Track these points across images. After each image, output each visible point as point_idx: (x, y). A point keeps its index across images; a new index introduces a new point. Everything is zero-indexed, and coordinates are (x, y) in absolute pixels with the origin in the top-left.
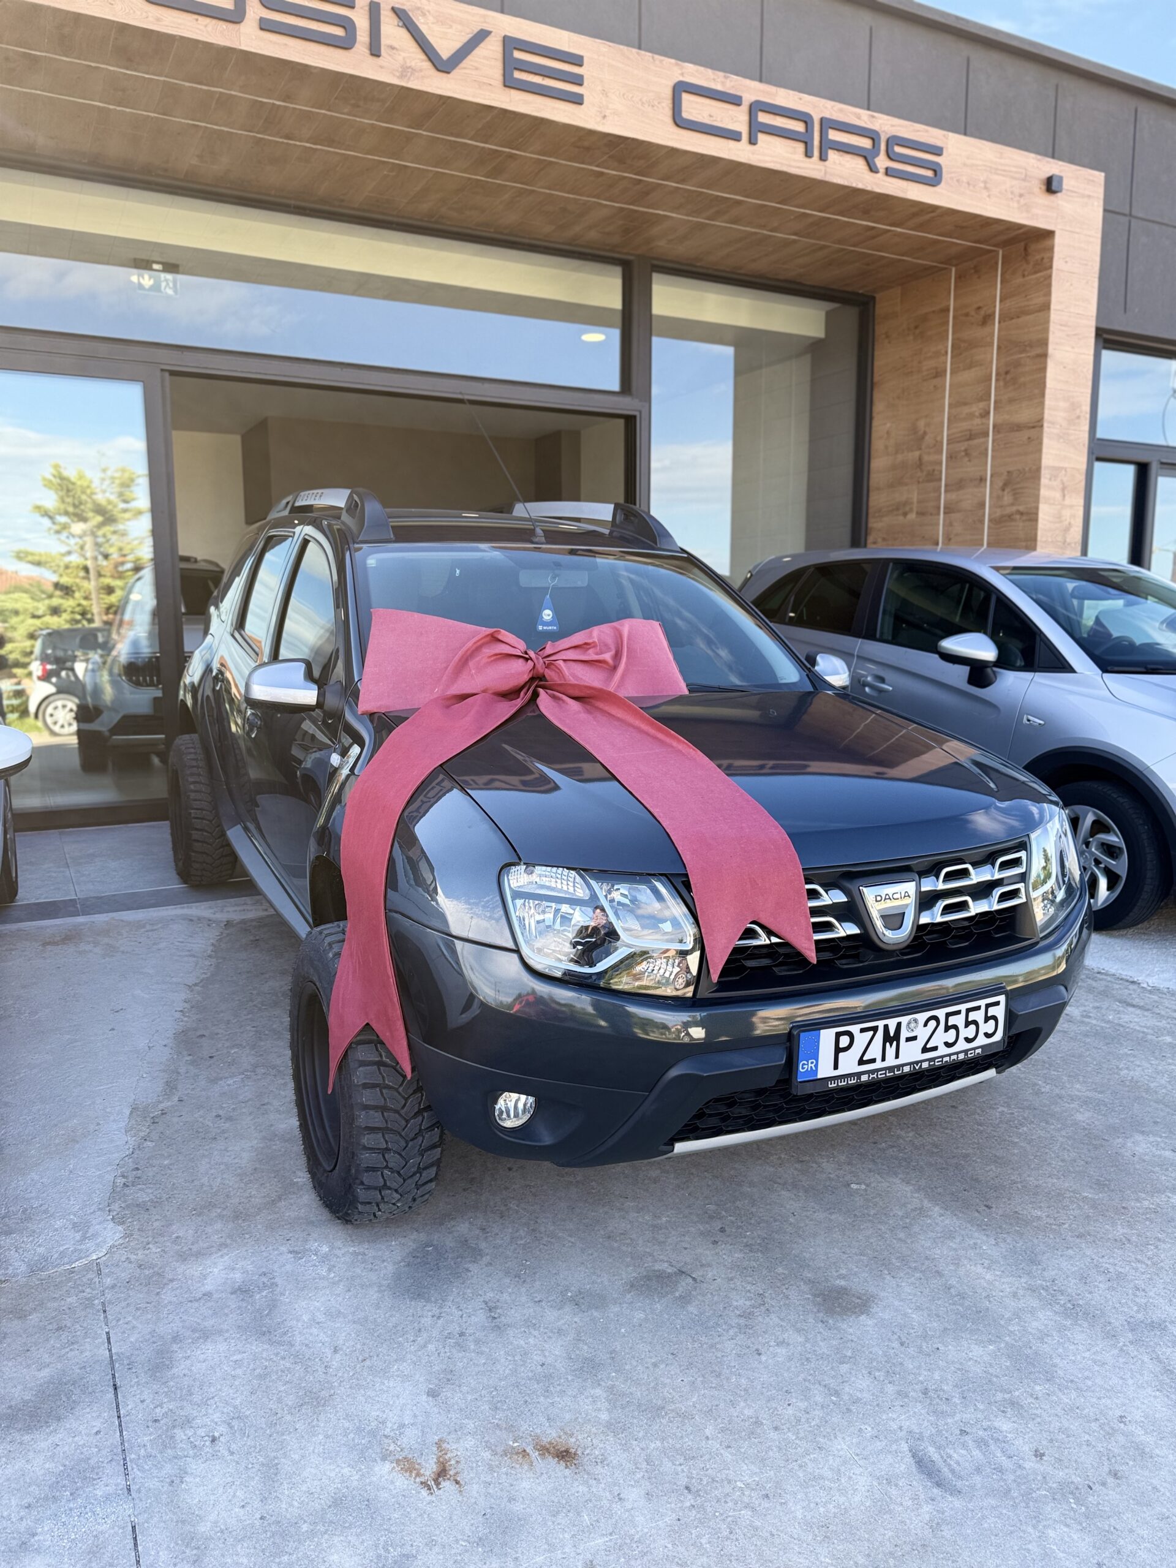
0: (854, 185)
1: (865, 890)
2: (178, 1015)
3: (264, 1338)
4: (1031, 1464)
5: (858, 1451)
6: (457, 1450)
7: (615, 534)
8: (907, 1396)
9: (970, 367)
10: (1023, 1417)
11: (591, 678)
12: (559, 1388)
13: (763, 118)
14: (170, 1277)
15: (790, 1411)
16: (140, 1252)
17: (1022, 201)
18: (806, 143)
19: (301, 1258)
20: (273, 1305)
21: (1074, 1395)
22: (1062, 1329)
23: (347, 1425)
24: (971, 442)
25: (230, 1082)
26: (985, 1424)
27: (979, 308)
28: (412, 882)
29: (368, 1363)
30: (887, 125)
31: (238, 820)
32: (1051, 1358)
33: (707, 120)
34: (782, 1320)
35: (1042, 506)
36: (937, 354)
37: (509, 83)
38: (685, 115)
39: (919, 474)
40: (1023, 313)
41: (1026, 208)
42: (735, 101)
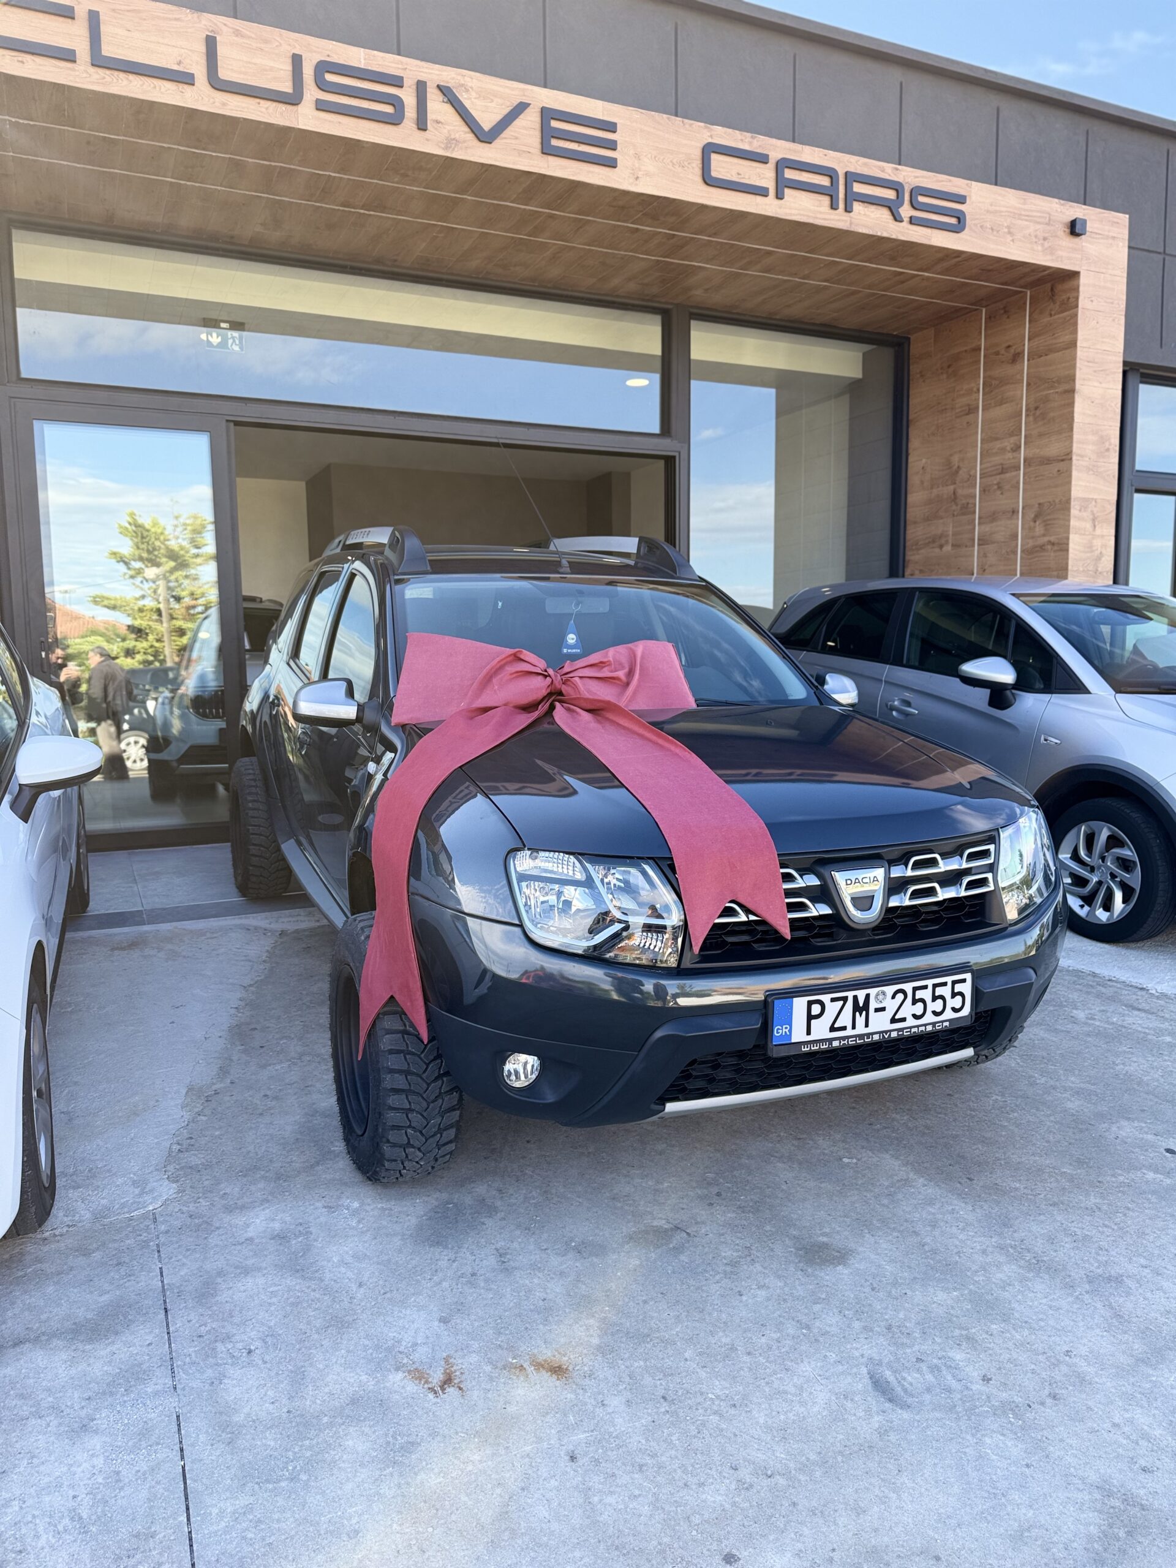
0: (879, 234)
1: (837, 873)
2: (233, 1011)
3: (298, 1275)
4: (978, 1386)
5: (821, 1373)
6: (462, 1364)
7: (639, 565)
8: (871, 1330)
9: (1002, 402)
10: (976, 1349)
11: (604, 693)
12: (556, 1318)
13: (789, 174)
14: (218, 1225)
15: (763, 1340)
16: (191, 1205)
17: (1046, 244)
18: (831, 196)
19: (333, 1212)
20: (307, 1249)
21: (1026, 1332)
22: (1023, 1280)
23: (367, 1342)
24: (1002, 476)
25: (278, 1067)
26: (940, 1354)
27: (1009, 347)
28: (434, 872)
29: (388, 1295)
30: (910, 176)
31: (292, 834)
32: (1010, 1302)
33: (735, 179)
34: (765, 1268)
35: (1072, 536)
36: (970, 392)
37: (547, 150)
38: (714, 174)
39: (954, 507)
40: (1051, 350)
41: (1051, 250)
42: (762, 159)
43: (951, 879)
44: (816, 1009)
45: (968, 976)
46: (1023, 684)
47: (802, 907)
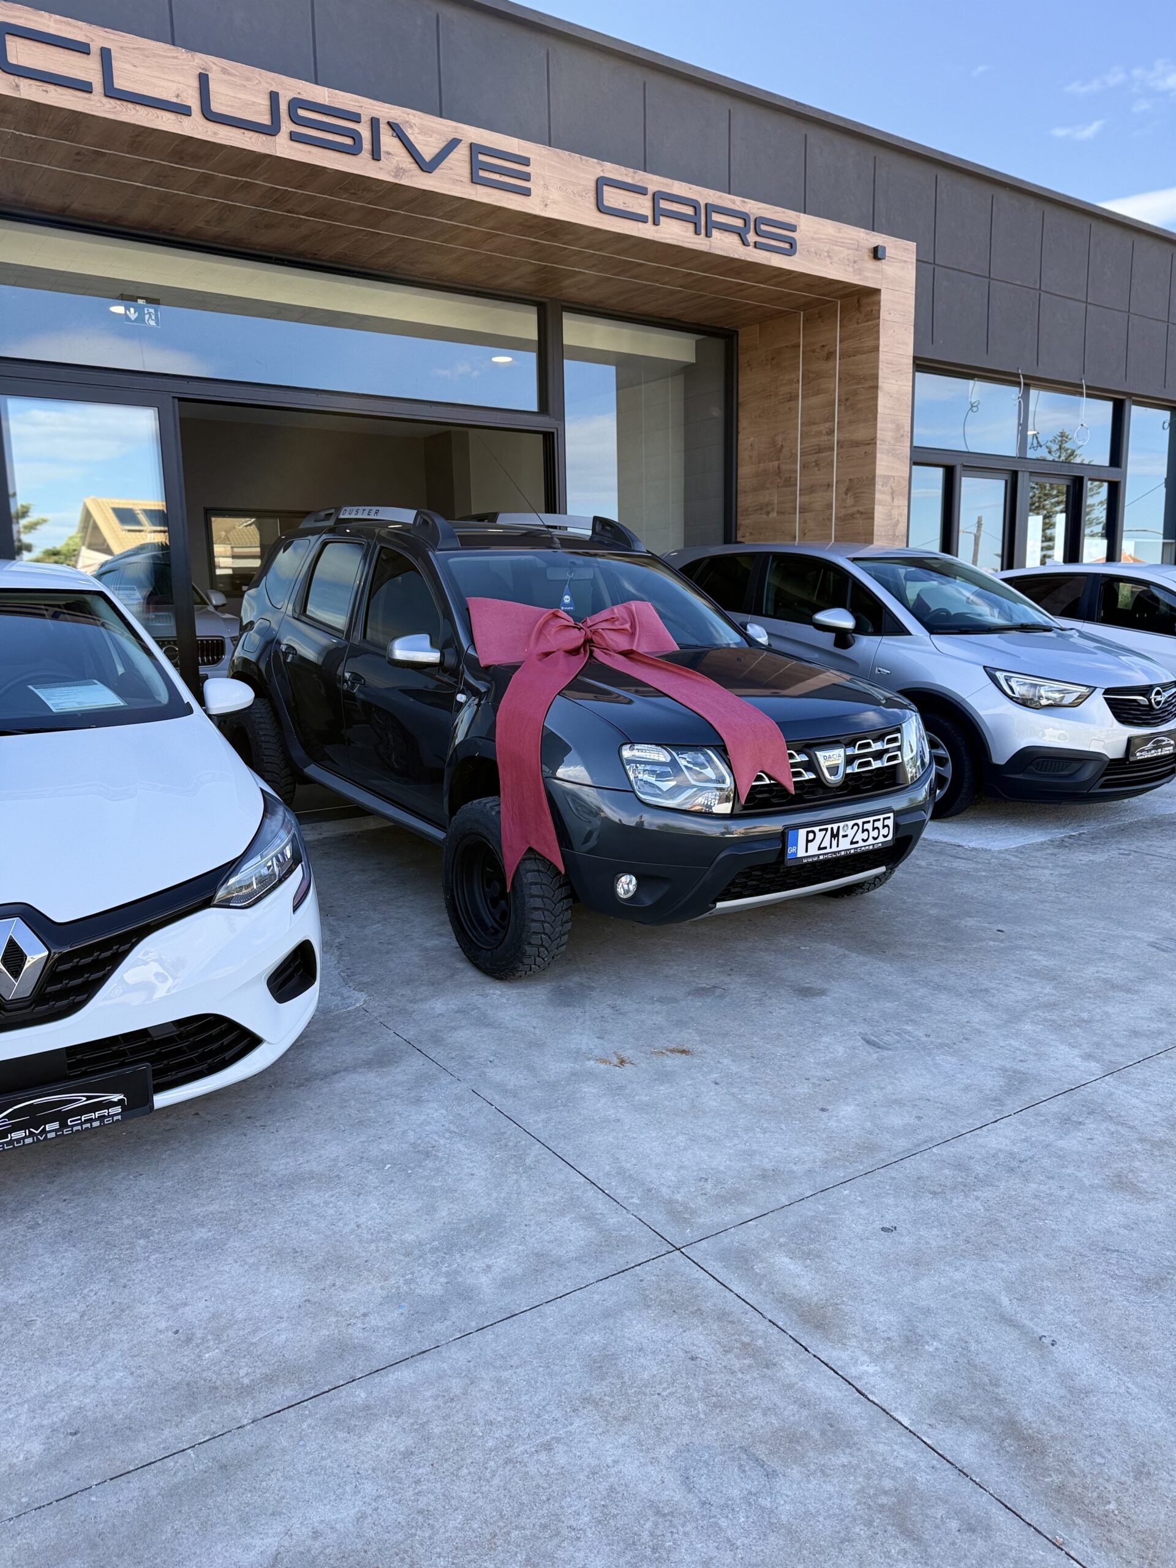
0: (731, 256)
1: (817, 753)
3: (489, 1027)
4: (924, 1038)
5: (835, 1040)
6: (626, 1054)
7: (595, 539)
8: (855, 1022)
9: (818, 392)
10: (917, 1024)
11: (622, 641)
12: (668, 1031)
13: (664, 205)
14: (412, 1010)
15: (795, 1030)
17: (856, 267)
18: (695, 224)
19: (486, 997)
22: (933, 994)
23: (560, 1051)
24: (819, 455)
25: (375, 927)
26: (898, 1028)
27: (823, 347)
29: (556, 1030)
30: (755, 208)
32: (929, 1004)
33: (622, 207)
34: (779, 1000)
35: (876, 507)
36: (791, 382)
37: (475, 180)
38: (606, 203)
39: (779, 480)
40: (857, 352)
41: (859, 271)
42: (642, 191)
43: (878, 755)
44: (811, 836)
45: (891, 815)
46: (859, 629)
47: (799, 774)
